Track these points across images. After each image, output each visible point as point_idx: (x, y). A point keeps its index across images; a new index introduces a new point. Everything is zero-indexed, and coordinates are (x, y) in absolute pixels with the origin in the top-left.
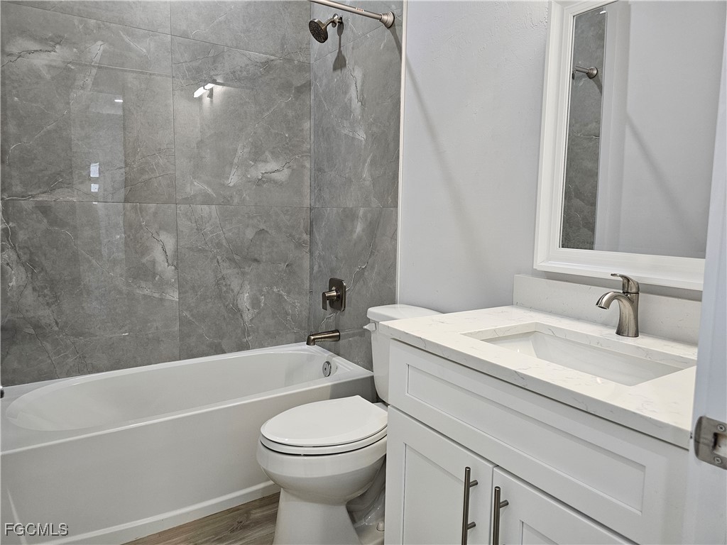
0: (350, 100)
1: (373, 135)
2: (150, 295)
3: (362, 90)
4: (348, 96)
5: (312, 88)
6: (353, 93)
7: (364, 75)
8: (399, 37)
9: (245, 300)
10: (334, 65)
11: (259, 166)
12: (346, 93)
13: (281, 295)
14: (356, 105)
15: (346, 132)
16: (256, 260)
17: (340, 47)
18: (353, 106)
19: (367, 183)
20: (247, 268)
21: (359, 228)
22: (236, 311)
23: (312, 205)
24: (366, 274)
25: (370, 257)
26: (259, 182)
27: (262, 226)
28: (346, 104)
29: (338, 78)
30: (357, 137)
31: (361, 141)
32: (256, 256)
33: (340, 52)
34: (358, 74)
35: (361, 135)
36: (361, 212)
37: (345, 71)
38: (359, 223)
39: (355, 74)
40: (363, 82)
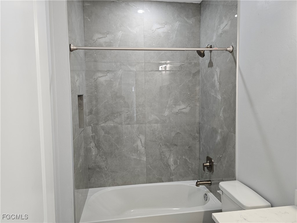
0: (215, 81)
1: (224, 98)
2: (136, 158)
3: (219, 78)
4: (214, 79)
5: (200, 73)
6: (216, 78)
7: (221, 72)
8: (235, 57)
9: (171, 161)
10: (208, 65)
11: (177, 107)
12: (213, 77)
13: (186, 160)
14: (217, 84)
15: (213, 94)
16: (176, 145)
17: (211, 58)
18: (216, 84)
19: (222, 119)
20: (172, 148)
21: (219, 138)
22: (168, 166)
23: (200, 121)
24: (222, 160)
25: (224, 153)
26: (177, 113)
27: (178, 131)
28: (213, 82)
29: (210, 71)
30: (217, 97)
31: (219, 100)
32: (176, 143)
33: (211, 60)
34: (218, 70)
35: (219, 97)
36: (220, 131)
37: (213, 68)
38: (219, 136)
39: (217, 71)
40: (220, 75)
